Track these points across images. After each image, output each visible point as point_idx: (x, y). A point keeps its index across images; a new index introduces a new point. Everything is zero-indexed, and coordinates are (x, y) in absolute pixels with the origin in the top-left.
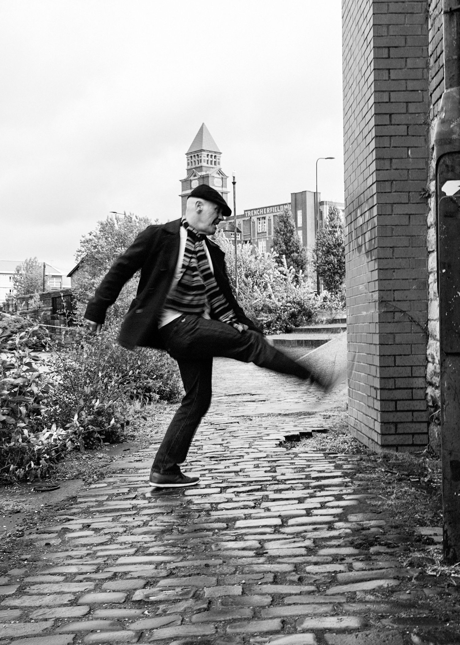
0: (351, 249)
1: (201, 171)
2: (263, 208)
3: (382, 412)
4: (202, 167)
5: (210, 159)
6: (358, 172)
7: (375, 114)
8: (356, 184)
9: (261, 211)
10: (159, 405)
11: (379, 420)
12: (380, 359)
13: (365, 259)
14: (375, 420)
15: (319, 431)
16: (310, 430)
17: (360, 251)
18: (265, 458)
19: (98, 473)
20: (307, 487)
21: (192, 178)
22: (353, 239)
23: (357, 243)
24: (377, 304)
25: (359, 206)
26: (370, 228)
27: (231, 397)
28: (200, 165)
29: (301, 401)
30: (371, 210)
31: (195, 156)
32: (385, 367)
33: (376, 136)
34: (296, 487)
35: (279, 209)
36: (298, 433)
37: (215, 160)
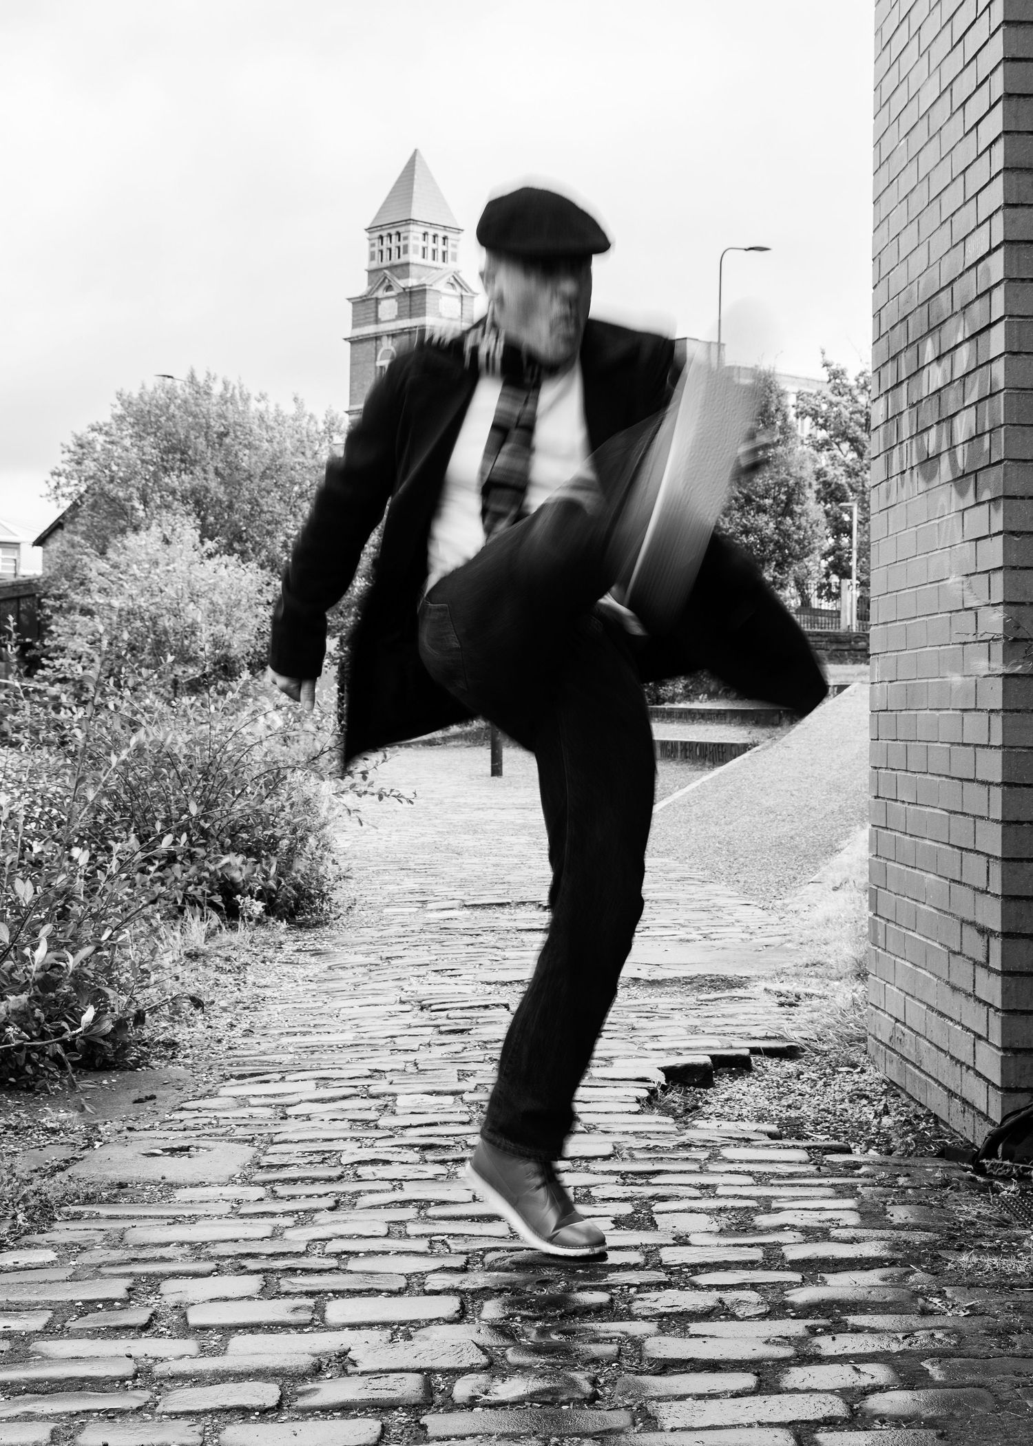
0: (896, 469)
1: (407, 276)
3: (1009, 1012)
4: (408, 264)
5: (431, 246)
6: (931, 219)
7: (1006, 22)
8: (919, 261)
10: (262, 932)
11: (996, 1039)
12: (1003, 835)
13: (947, 499)
14: (979, 1037)
15: (771, 1053)
16: (741, 1047)
17: (929, 478)
18: (606, 1158)
19: (32, 1202)
20: (778, 1310)
22: (905, 434)
23: (920, 450)
24: (998, 648)
25: (930, 331)
26: (973, 397)
27: (478, 913)
28: (403, 259)
29: (694, 935)
30: (981, 338)
31: (390, 236)
32: (1021, 860)
33: (1008, 96)
34: (739, 1303)
36: (708, 1060)
37: (444, 248)
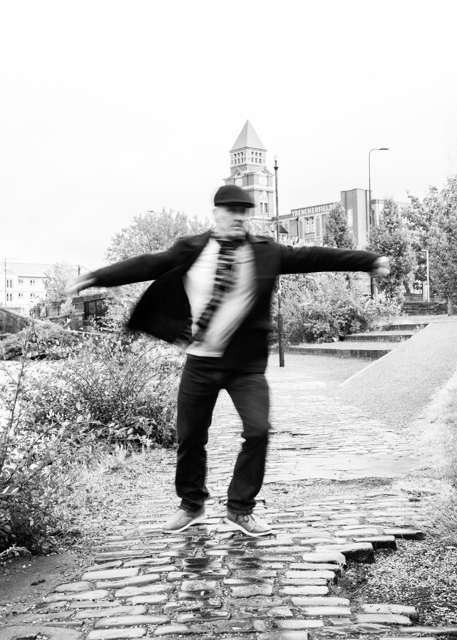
1: (246, 169)
2: (311, 207)
4: (246, 165)
5: (255, 157)
9: (309, 211)
21: (236, 176)
28: (244, 163)
29: (364, 451)
31: (239, 154)
35: (328, 208)
37: (260, 158)
